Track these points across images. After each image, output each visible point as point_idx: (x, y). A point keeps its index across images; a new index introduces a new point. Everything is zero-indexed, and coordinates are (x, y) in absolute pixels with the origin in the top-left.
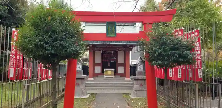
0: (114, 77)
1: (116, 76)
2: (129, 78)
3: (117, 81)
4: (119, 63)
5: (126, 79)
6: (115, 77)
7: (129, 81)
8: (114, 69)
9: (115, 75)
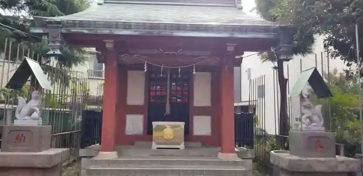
0: (182, 146)
1: (192, 144)
2: (234, 152)
3: (193, 163)
4: (196, 104)
5: (222, 156)
6: (186, 147)
7: (235, 163)
8: (182, 124)
9: (186, 140)
